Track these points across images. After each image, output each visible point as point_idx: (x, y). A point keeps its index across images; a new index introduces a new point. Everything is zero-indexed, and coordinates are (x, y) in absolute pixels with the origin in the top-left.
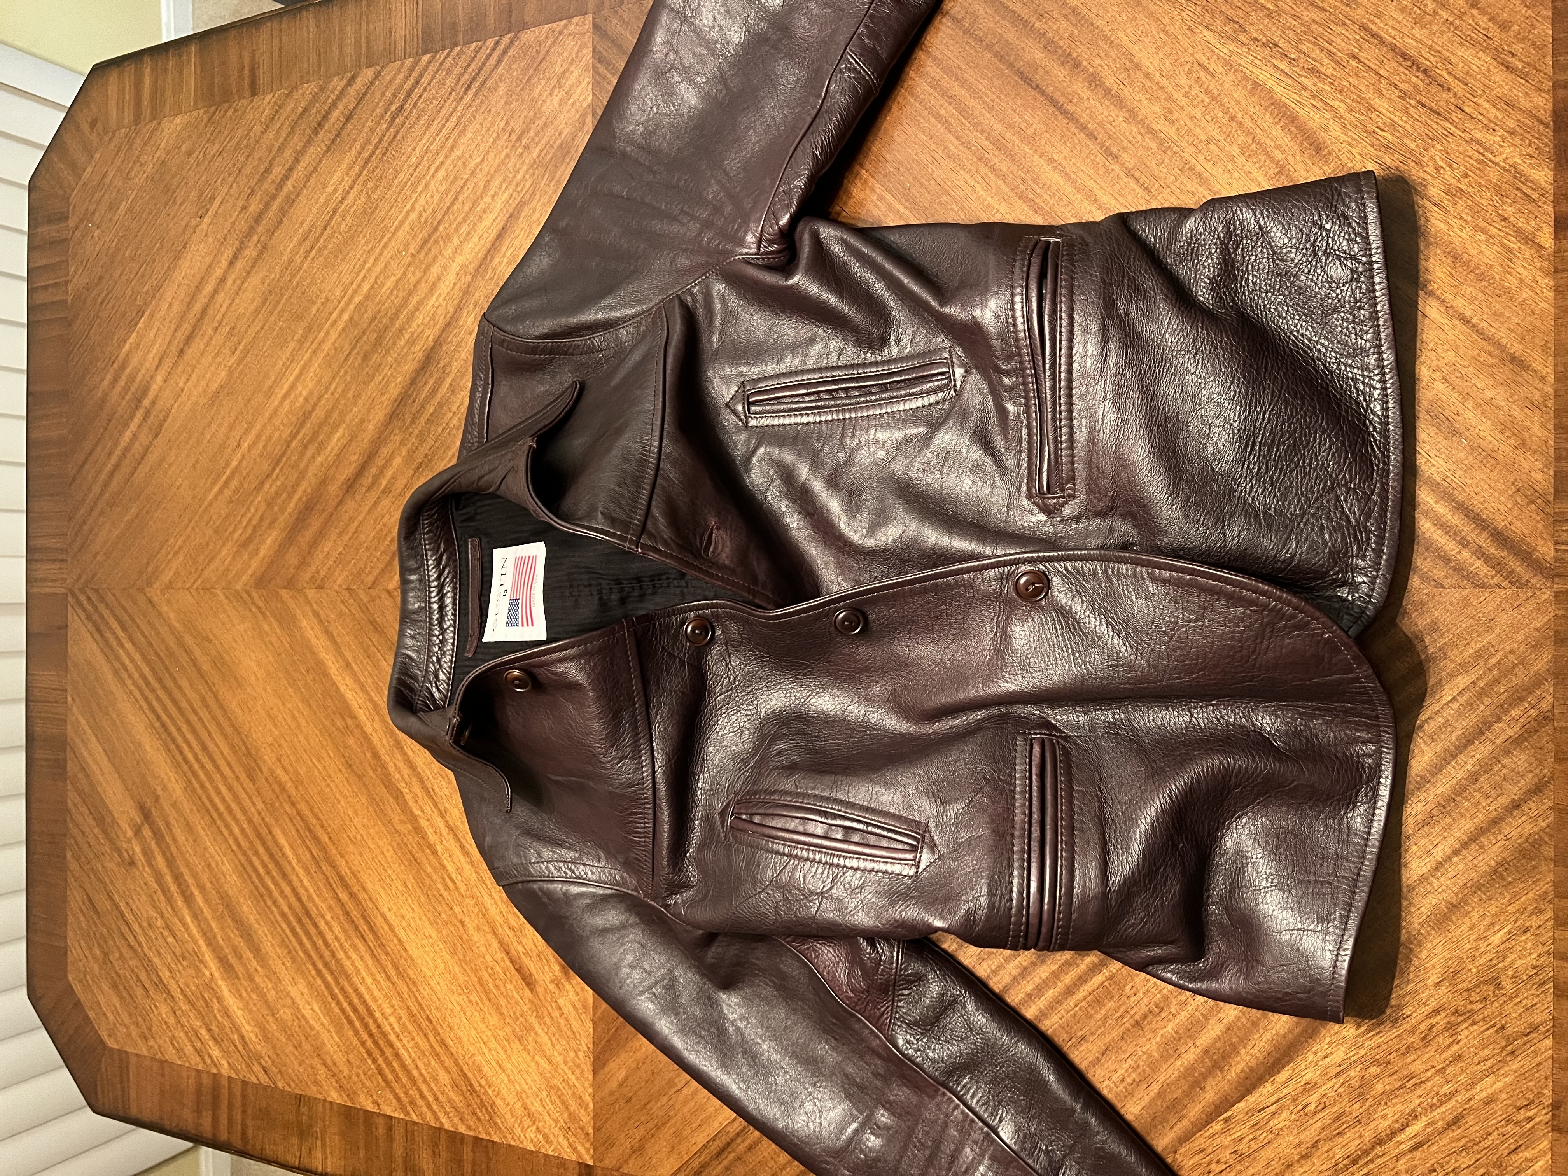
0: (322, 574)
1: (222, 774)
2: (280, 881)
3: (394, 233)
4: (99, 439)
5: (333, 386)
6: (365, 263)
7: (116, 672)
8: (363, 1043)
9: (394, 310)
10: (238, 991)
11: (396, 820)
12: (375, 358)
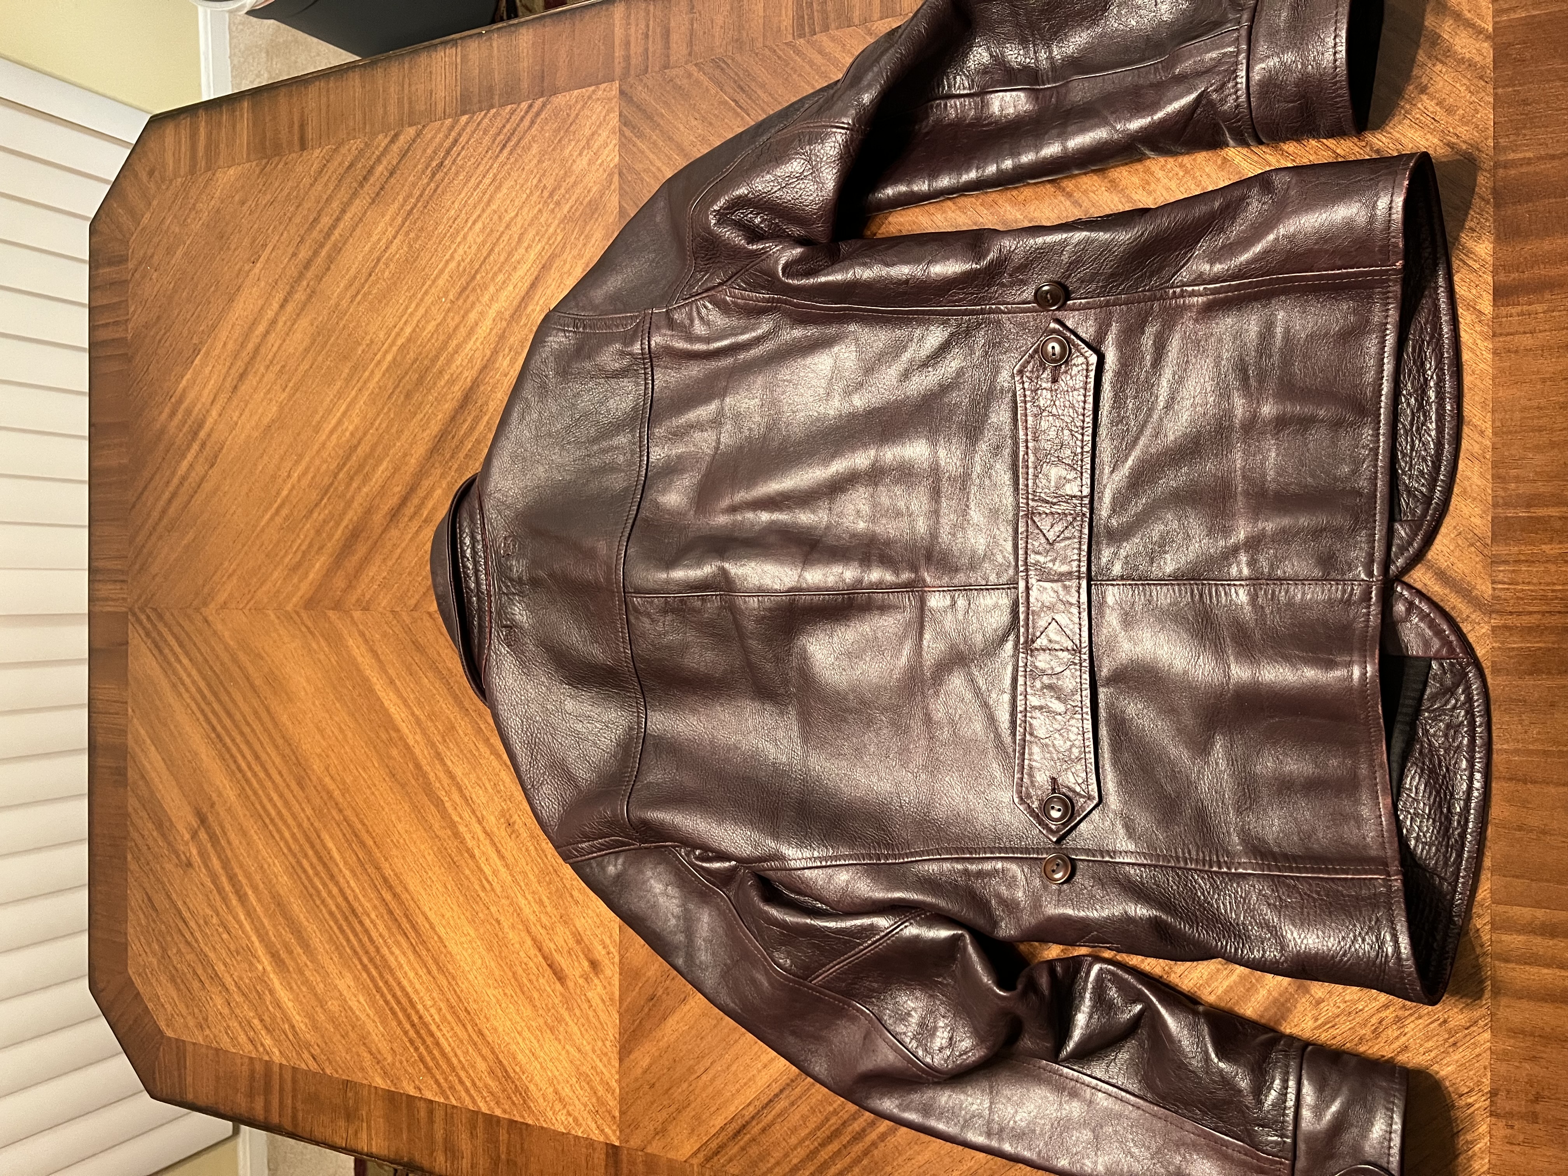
0: (367, 597)
1: (273, 782)
2: (328, 882)
3: (434, 281)
4: (158, 468)
5: (378, 422)
6: (407, 308)
7: (174, 686)
8: (406, 1033)
9: (434, 353)
10: (289, 984)
11: (436, 826)
12: (417, 397)
